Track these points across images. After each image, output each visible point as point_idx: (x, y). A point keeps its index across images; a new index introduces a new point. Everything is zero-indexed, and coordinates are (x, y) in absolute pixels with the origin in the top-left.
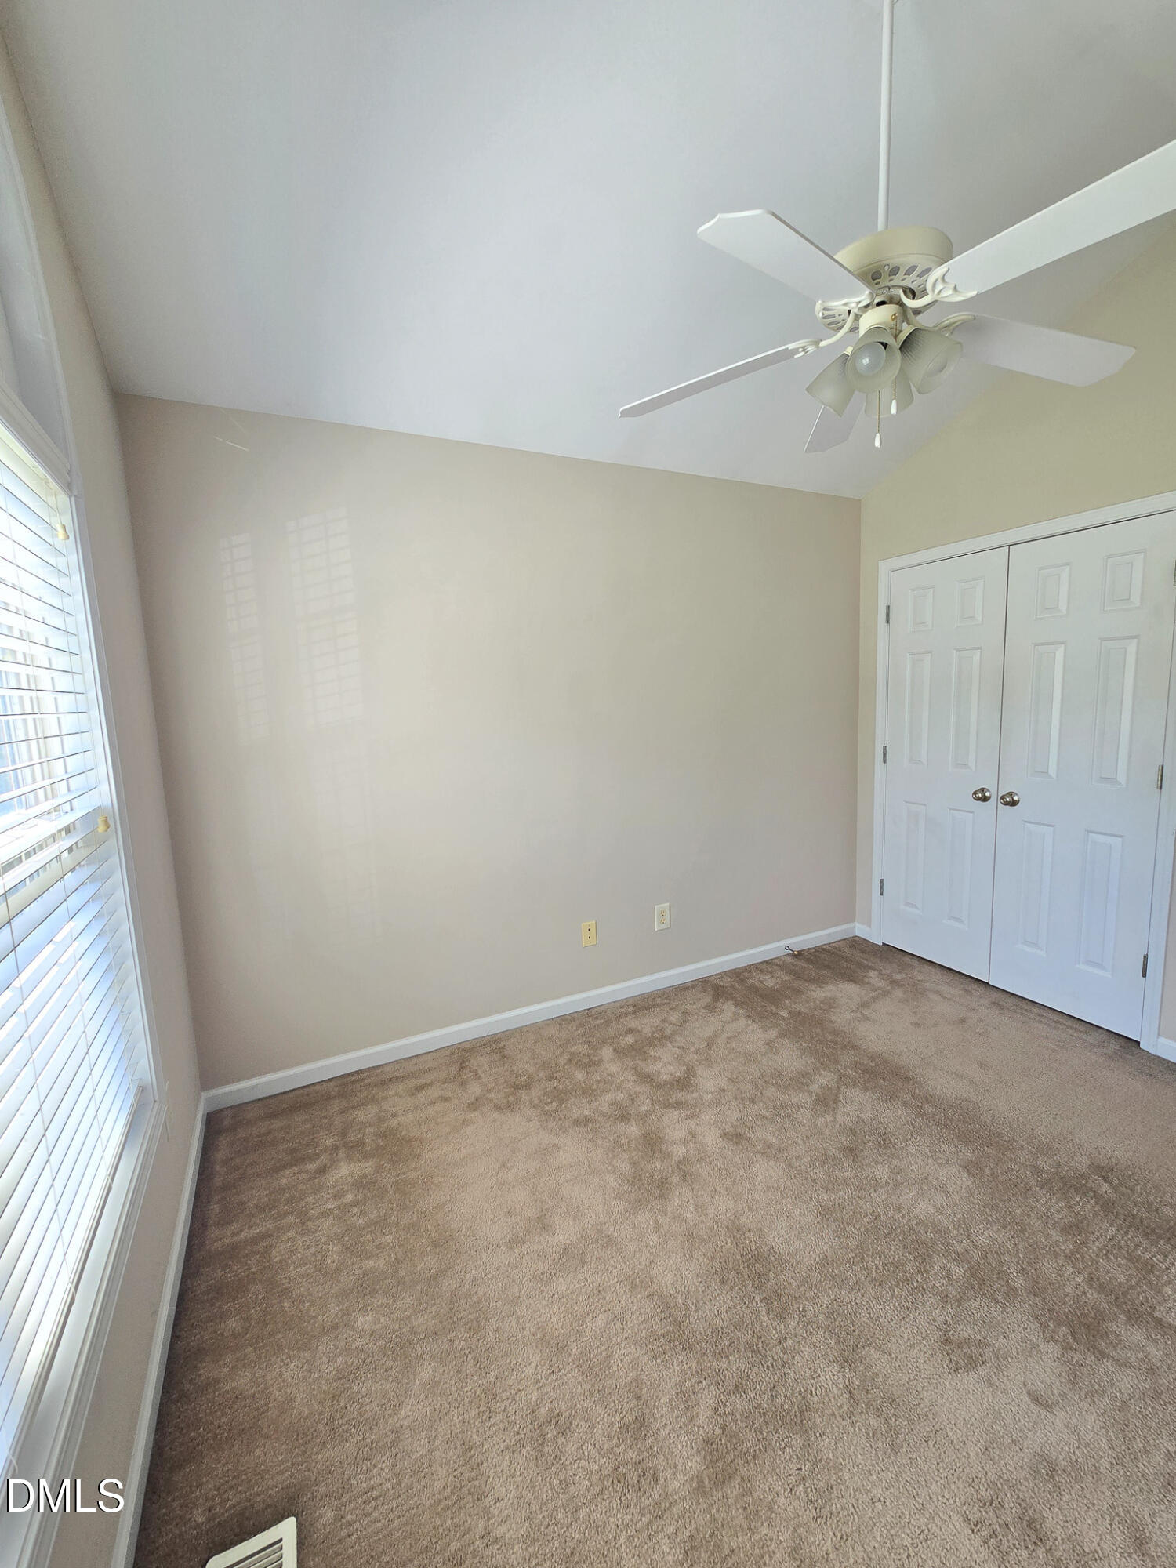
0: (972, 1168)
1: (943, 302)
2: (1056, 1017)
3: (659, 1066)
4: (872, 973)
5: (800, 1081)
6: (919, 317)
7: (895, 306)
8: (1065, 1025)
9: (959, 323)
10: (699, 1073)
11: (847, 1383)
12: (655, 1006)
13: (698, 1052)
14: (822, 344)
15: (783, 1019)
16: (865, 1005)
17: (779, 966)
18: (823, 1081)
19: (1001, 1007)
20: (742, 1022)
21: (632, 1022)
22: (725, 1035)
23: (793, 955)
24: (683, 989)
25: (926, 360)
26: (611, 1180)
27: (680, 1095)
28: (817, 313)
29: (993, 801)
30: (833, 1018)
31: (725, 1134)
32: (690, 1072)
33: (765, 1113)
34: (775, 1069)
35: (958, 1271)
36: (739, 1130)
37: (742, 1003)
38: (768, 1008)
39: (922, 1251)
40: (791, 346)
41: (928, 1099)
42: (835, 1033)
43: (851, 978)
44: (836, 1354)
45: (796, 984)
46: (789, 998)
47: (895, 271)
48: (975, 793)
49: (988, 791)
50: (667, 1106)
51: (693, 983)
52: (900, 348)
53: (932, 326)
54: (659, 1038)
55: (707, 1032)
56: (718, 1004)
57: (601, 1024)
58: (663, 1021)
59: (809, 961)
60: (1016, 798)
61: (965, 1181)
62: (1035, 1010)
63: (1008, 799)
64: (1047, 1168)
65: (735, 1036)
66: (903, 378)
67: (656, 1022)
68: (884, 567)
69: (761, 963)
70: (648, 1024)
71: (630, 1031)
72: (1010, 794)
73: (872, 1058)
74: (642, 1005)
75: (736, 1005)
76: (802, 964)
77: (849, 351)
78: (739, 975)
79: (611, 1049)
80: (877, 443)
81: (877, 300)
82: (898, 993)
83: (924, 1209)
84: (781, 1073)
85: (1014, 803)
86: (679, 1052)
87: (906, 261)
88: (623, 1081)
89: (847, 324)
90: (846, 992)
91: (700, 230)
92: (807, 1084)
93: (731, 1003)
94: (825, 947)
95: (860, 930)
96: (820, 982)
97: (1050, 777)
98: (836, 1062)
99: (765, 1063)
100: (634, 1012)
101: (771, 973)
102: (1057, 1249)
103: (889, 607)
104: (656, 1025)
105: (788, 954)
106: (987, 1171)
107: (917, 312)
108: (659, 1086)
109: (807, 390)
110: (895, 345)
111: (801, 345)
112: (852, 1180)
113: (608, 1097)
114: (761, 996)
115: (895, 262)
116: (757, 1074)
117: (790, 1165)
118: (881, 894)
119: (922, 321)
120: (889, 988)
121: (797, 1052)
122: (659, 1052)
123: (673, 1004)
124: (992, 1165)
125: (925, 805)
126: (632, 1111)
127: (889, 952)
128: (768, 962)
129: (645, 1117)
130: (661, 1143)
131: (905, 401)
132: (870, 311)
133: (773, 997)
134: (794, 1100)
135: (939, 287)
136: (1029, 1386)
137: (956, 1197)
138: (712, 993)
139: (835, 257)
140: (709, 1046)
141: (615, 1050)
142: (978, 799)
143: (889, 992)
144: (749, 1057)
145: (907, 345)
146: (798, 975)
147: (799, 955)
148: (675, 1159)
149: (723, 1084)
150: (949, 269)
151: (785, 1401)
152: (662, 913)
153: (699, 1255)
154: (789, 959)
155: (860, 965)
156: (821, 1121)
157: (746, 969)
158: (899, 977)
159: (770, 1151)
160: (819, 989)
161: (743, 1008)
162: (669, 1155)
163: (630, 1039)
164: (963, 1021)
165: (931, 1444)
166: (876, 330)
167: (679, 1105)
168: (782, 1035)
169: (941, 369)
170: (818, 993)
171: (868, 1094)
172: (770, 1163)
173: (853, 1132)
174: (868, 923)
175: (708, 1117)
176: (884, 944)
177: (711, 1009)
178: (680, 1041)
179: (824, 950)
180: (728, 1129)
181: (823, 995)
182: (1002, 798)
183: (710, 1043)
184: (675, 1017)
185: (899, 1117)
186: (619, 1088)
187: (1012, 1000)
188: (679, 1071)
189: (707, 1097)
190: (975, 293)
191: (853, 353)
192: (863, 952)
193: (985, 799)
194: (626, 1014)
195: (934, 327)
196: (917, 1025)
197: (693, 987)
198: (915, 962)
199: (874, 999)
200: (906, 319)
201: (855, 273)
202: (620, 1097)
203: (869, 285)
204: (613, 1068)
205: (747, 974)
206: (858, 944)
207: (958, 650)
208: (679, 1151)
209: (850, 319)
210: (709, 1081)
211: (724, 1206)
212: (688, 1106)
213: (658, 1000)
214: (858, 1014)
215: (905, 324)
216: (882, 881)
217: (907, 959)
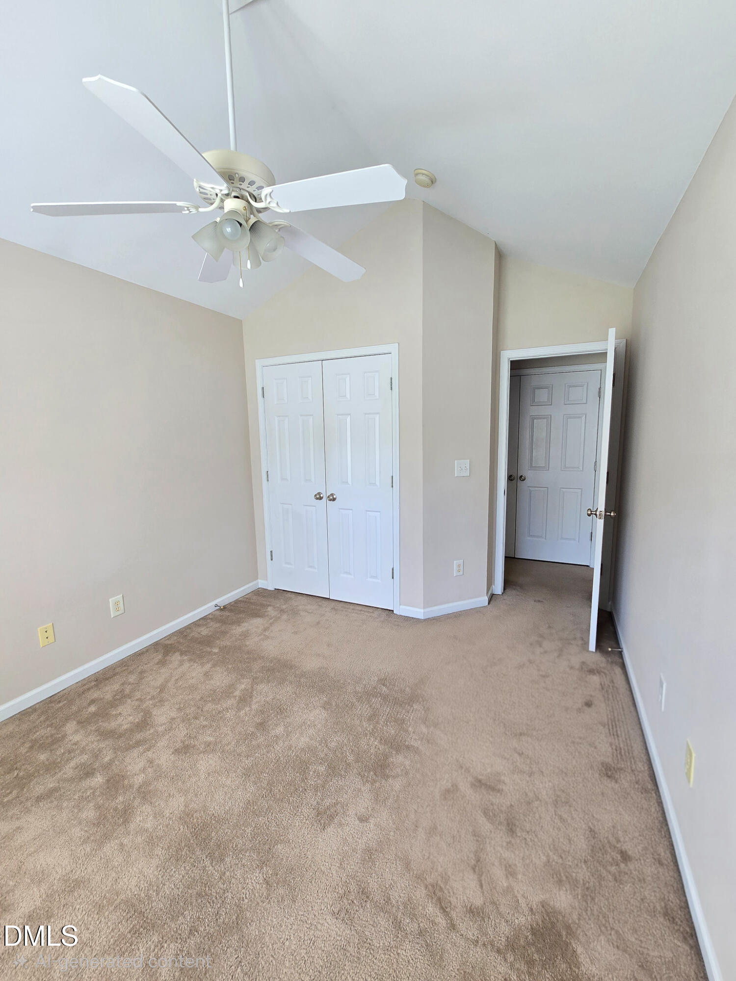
0: (326, 706)
1: (273, 210)
2: (360, 608)
3: (120, 720)
4: (270, 609)
5: (228, 692)
6: (260, 215)
7: (244, 201)
8: (364, 611)
9: (283, 226)
10: (154, 713)
11: (265, 877)
12: (115, 675)
13: (153, 698)
14: (201, 210)
15: (215, 654)
16: (265, 630)
17: (211, 619)
18: (243, 686)
19: (336, 610)
20: (187, 665)
21: (95, 694)
22: (173, 679)
23: (221, 610)
24: (138, 655)
25: (265, 242)
26: (77, 832)
27: (139, 736)
28: (195, 188)
29: (324, 499)
30: (248, 643)
31: (176, 750)
32: (147, 714)
33: (205, 723)
34: (211, 690)
35: (322, 769)
36: (186, 743)
37: (186, 651)
38: (205, 650)
39: (303, 767)
40: (179, 204)
41: (303, 675)
42: (248, 653)
43: (257, 615)
44: (258, 863)
45: (223, 628)
46: (219, 638)
47: (242, 180)
48: (315, 496)
49: (322, 494)
50: (129, 748)
51: (147, 648)
52: (250, 230)
53: (268, 222)
54: (120, 698)
55: (160, 681)
56: (168, 658)
57: (64, 705)
58: (123, 684)
59: (231, 611)
60: (335, 497)
61: (324, 714)
62: (352, 607)
63: (331, 498)
64: (360, 690)
65: (182, 677)
66: (252, 246)
67: (116, 687)
68: (259, 363)
69: (199, 620)
70: (108, 691)
71: (93, 702)
72: (332, 495)
73: (271, 661)
74: (101, 679)
75: (181, 655)
76: (227, 613)
77: (218, 220)
78: (182, 633)
79: (75, 723)
80: (241, 285)
81: (234, 194)
82: (285, 617)
83: (304, 741)
84: (215, 691)
85: (334, 500)
86: (137, 703)
87: (250, 177)
88: (87, 745)
89: (215, 203)
90: (254, 625)
91: (84, 80)
92: (232, 692)
93: (177, 654)
94: (240, 599)
95: (262, 584)
96: (238, 622)
97: (348, 484)
98: (250, 671)
99: (204, 688)
100: (96, 686)
101: (206, 625)
102: (367, 732)
103: (263, 388)
104: (116, 689)
105: (217, 610)
106: (334, 704)
107: (259, 211)
108: (120, 736)
109: (193, 237)
110: (247, 227)
111: (187, 206)
112: (263, 743)
113: (72, 764)
114: (199, 643)
115: (243, 174)
116: (198, 697)
117: (223, 751)
118: (272, 560)
119: (262, 217)
120: (279, 615)
121: (225, 673)
122: (120, 709)
123: (131, 669)
124: (336, 700)
125: (291, 504)
126: (96, 765)
127: (279, 593)
128: (204, 618)
129: (107, 767)
130: (123, 780)
131: (257, 263)
132: (229, 199)
133: (207, 641)
134: (225, 705)
135: (269, 199)
136: (358, 814)
137: (319, 726)
138: (162, 651)
139: (203, 155)
140: (161, 691)
141: (79, 723)
142: (317, 499)
143: (279, 618)
144: (193, 688)
145: (253, 228)
146: (223, 622)
147: (224, 608)
148: (136, 786)
149: (173, 714)
150: (273, 191)
151: (225, 917)
152: (117, 603)
153: (158, 851)
154: (218, 613)
155: (263, 605)
156: (242, 713)
157: (188, 627)
158: (284, 607)
159: (209, 748)
160: (238, 627)
161: (186, 655)
162: (131, 786)
163: (93, 709)
164: (318, 623)
165: (313, 882)
166: (233, 212)
167: (138, 744)
168: (214, 666)
169: (275, 250)
170: (237, 630)
171: (270, 684)
172: (209, 757)
173: (262, 712)
174: (265, 578)
175: (162, 743)
176: (275, 589)
177: (162, 663)
178: (138, 695)
179: (240, 601)
180: (179, 745)
181: (241, 630)
182: (328, 497)
183: (162, 688)
184: (132, 679)
185: (288, 692)
186: (83, 751)
187: (342, 604)
188: (137, 718)
189: (161, 729)
190: (288, 211)
191: (220, 222)
192: (264, 597)
193: (321, 498)
194: (88, 689)
195: (269, 223)
196: (295, 633)
197: (147, 651)
198: (293, 596)
199: (271, 624)
200: (252, 213)
201: (217, 170)
202: (84, 758)
203: (227, 182)
204: (77, 738)
205: (188, 631)
206: (261, 593)
207: (301, 415)
208: (139, 780)
209: (218, 201)
210: (162, 716)
211: (177, 804)
212: (146, 742)
213: (117, 670)
214: (262, 637)
215: (252, 216)
216: (271, 552)
217: (289, 595)
